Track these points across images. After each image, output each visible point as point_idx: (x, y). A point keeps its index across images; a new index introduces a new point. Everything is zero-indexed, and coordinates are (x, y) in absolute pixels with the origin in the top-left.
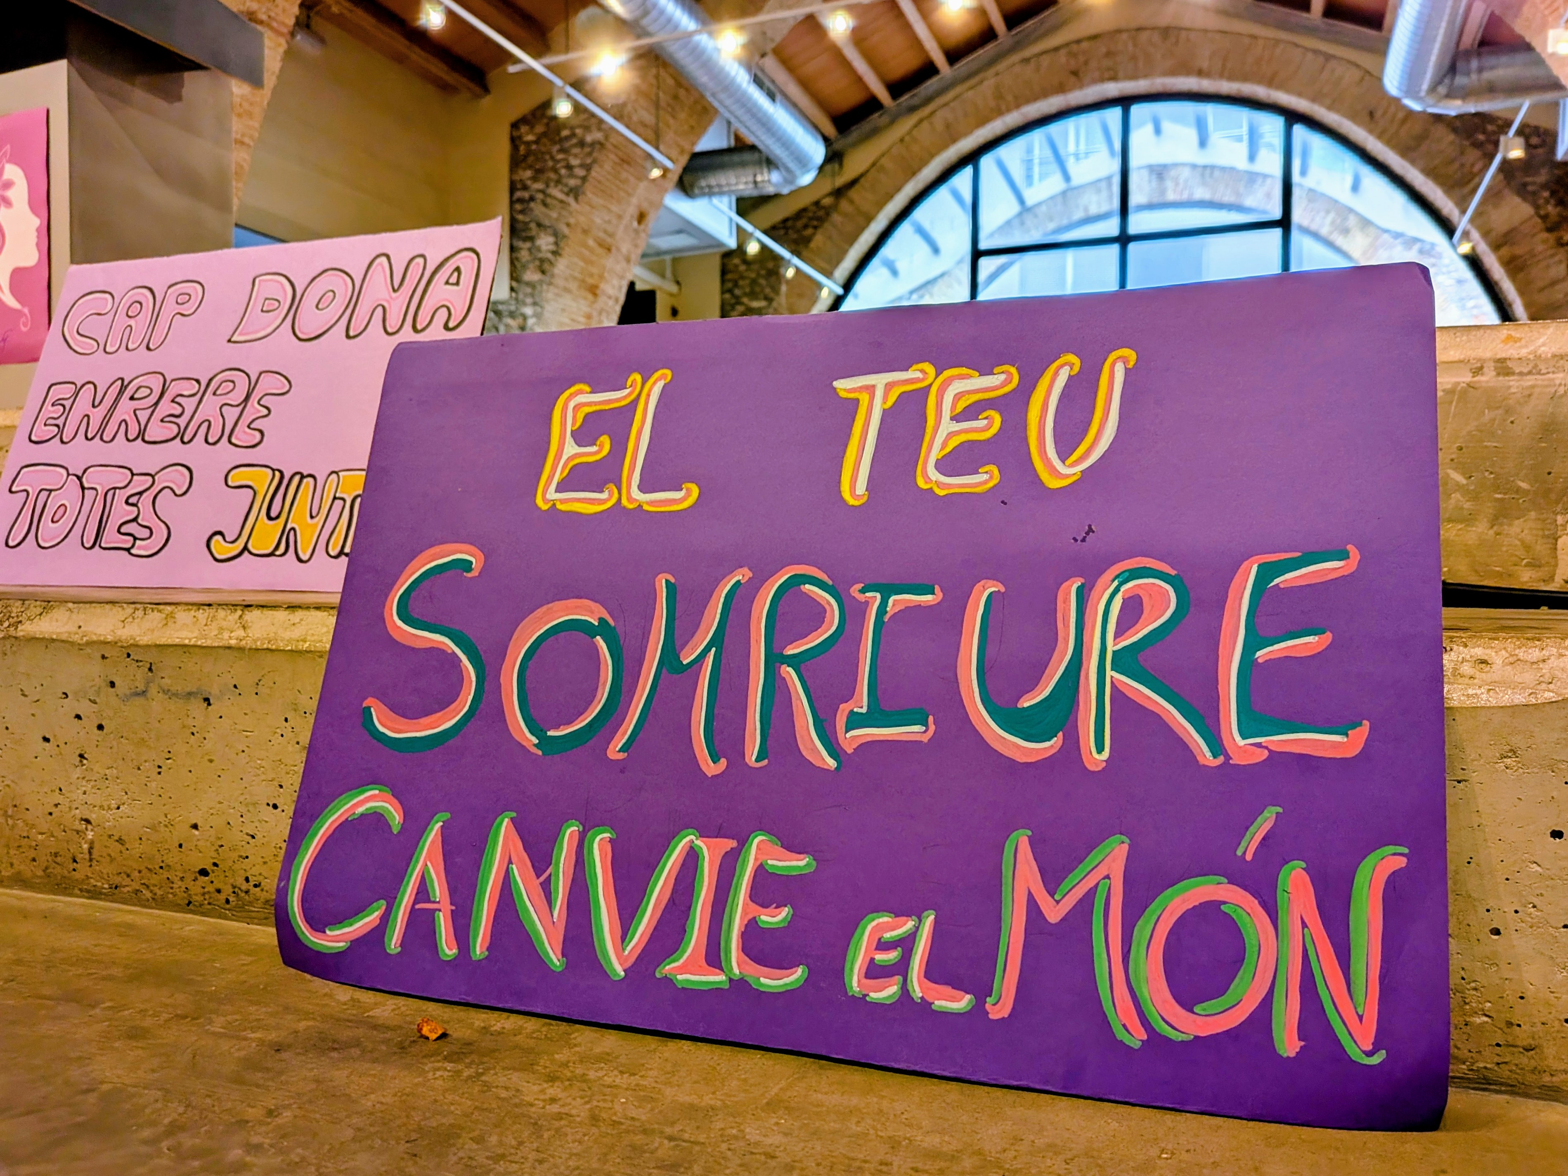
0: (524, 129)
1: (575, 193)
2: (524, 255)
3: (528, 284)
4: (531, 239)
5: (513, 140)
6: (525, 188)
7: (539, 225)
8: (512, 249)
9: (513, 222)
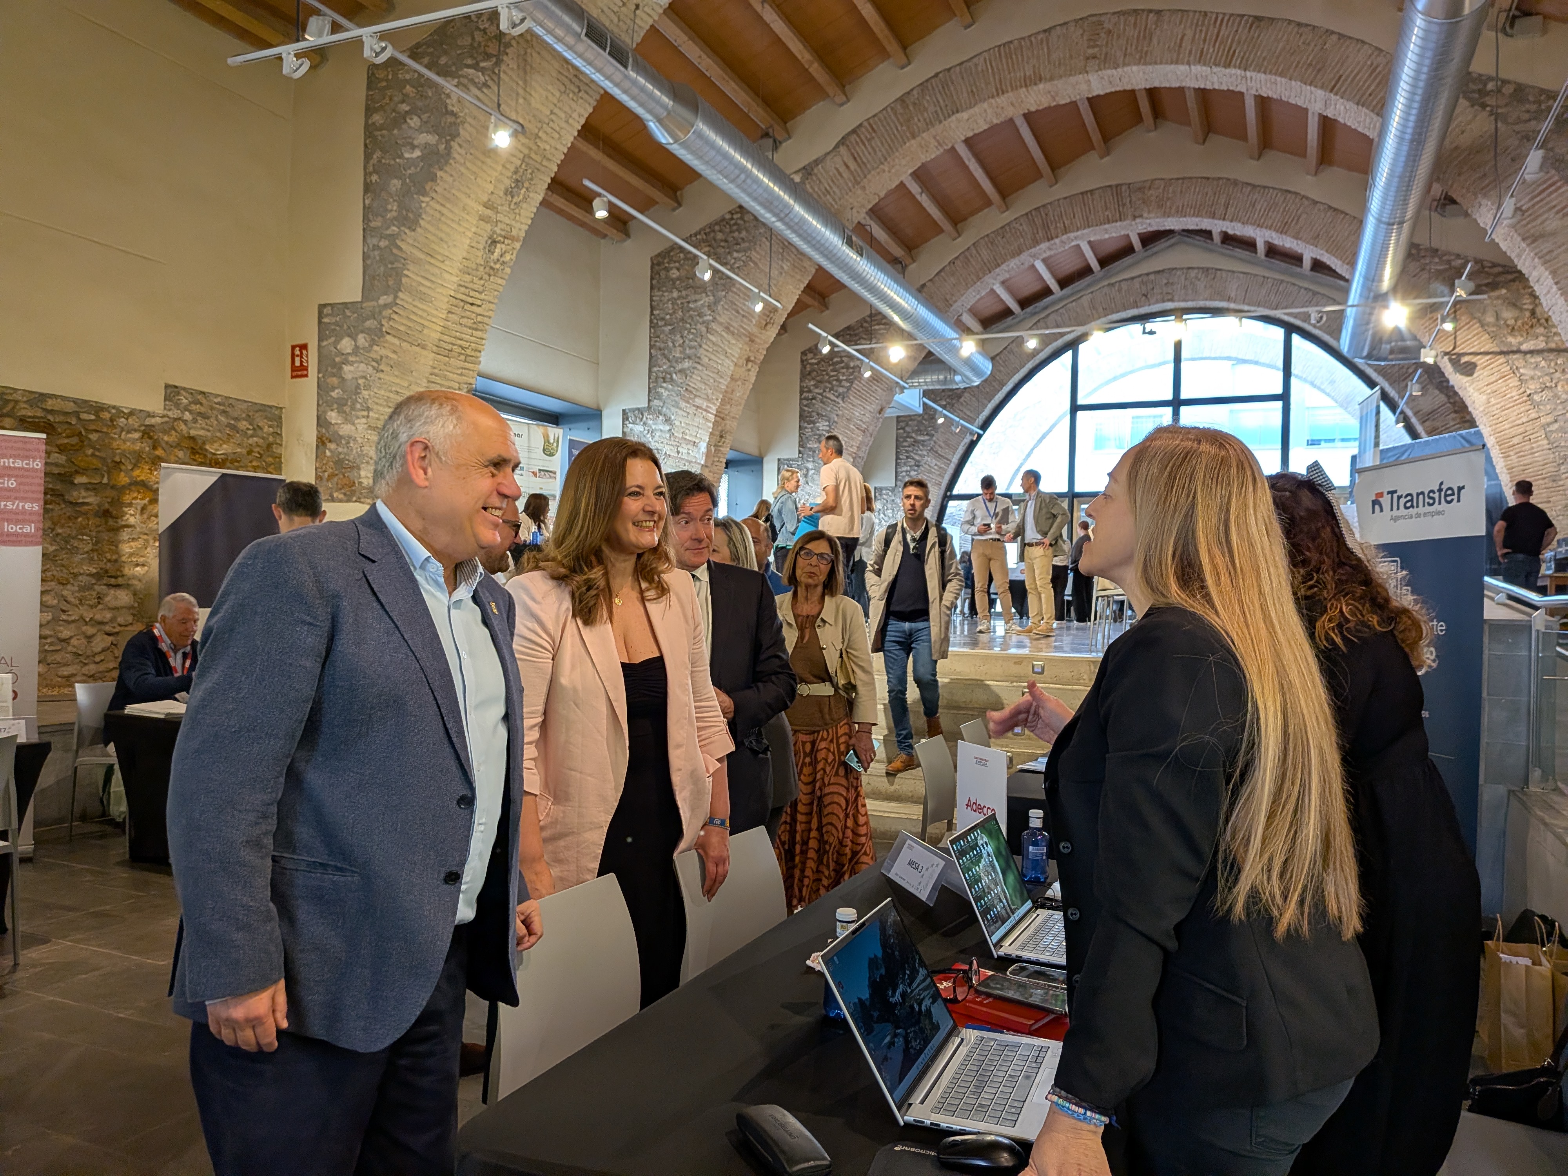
0: (810, 356)
1: (843, 397)
2: (808, 432)
3: (810, 449)
4: (814, 423)
5: (802, 361)
6: (810, 391)
7: (818, 414)
8: (800, 428)
9: (802, 411)
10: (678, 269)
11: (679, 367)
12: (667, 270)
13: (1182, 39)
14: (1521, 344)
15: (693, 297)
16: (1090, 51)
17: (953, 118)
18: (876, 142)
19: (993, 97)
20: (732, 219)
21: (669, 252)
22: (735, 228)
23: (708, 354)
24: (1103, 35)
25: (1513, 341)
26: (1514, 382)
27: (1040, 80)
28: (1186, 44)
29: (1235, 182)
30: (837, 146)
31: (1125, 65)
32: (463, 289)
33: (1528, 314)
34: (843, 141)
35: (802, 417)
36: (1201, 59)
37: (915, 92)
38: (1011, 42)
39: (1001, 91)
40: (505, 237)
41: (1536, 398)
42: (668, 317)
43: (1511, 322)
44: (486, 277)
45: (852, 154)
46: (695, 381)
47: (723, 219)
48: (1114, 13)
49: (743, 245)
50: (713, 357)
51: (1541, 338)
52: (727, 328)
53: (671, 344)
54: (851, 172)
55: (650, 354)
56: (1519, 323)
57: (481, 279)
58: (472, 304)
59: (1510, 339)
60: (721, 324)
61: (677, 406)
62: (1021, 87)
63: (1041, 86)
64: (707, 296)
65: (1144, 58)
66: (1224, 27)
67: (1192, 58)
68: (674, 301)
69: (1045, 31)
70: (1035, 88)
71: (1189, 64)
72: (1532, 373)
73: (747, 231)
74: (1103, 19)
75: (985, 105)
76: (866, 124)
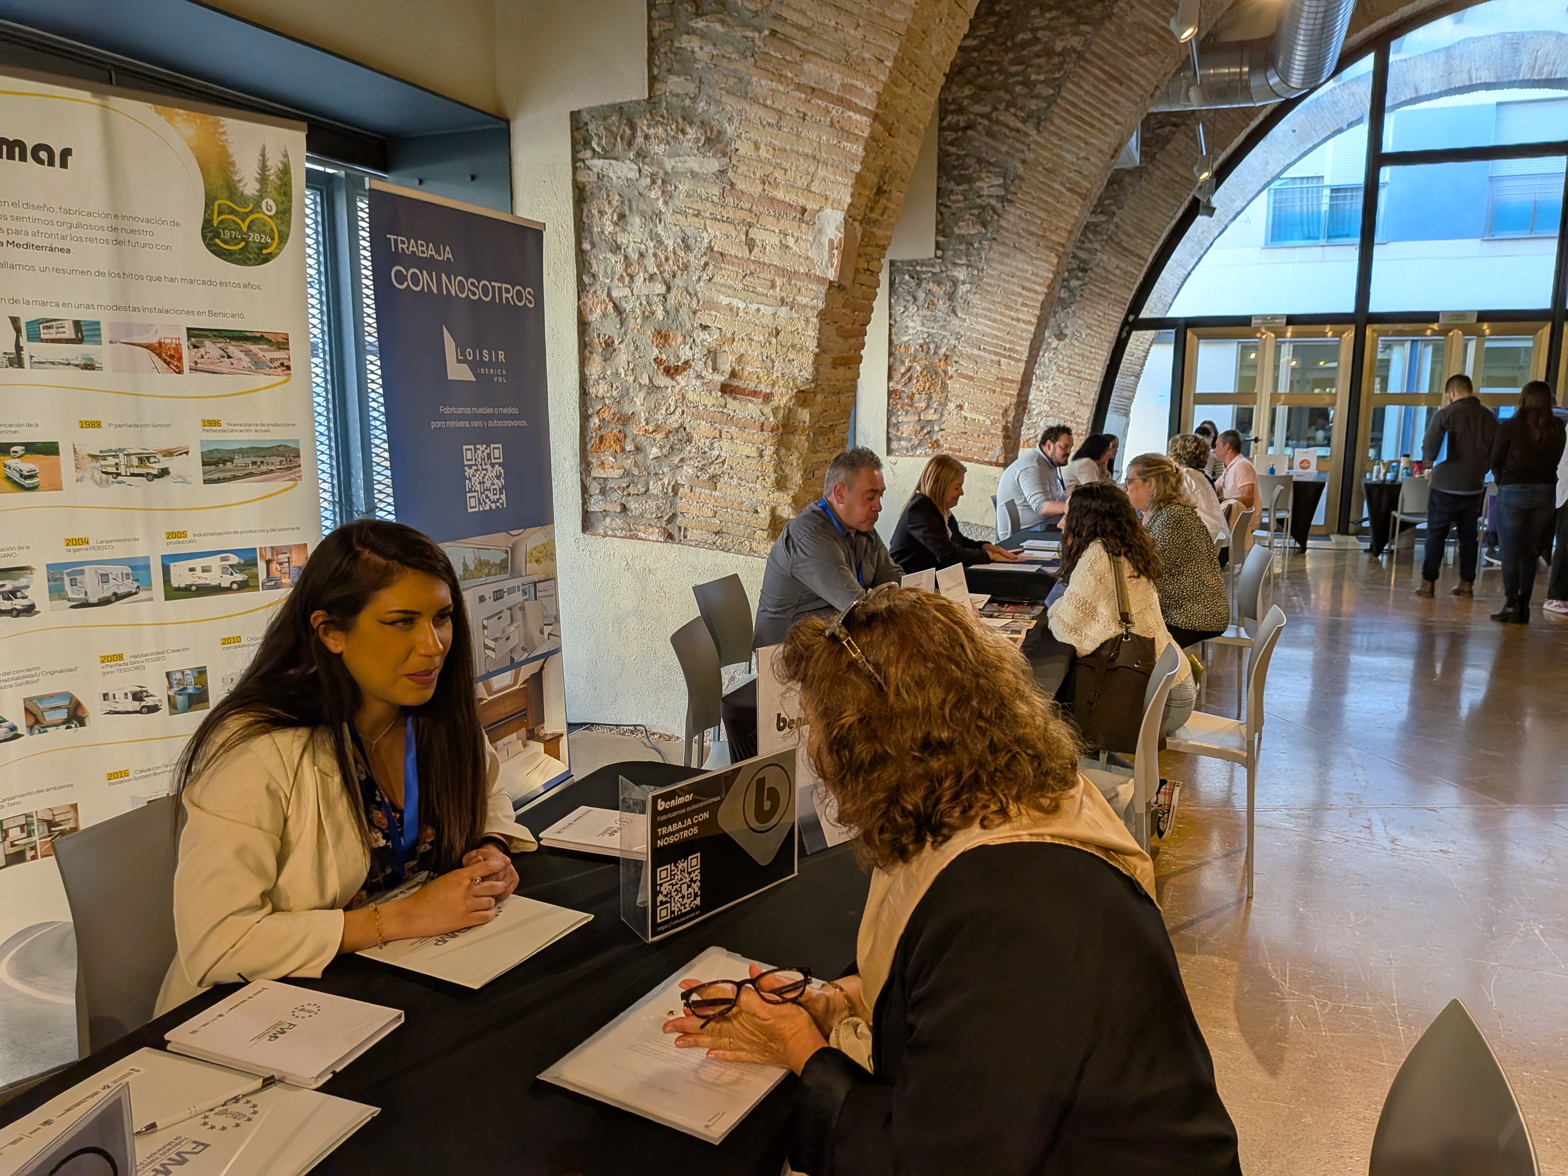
1: (1038, 120)
2: (957, 200)
3: (961, 238)
4: (969, 180)
7: (980, 161)
8: (940, 192)
9: (943, 155)
35: (943, 169)
61: (742, 91)
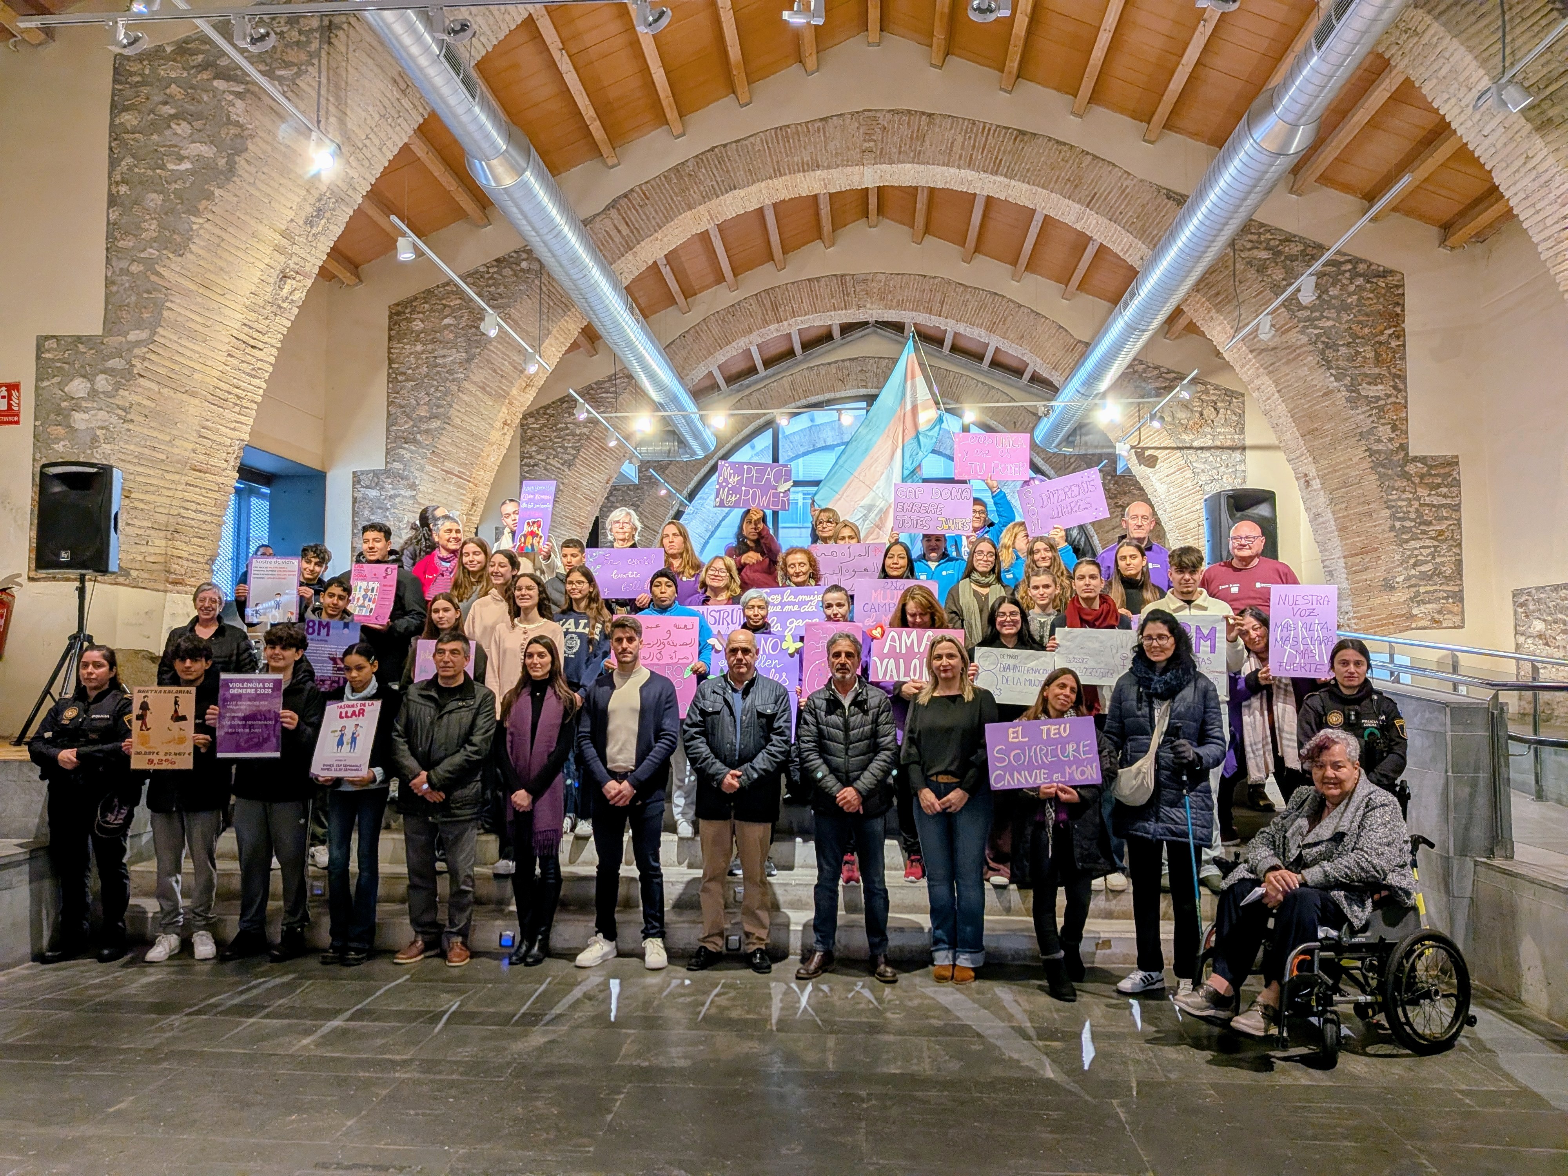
10: (422, 321)
11: (424, 427)
12: (409, 321)
13: (952, 143)
14: (1192, 441)
15: (441, 352)
16: (867, 145)
17: (731, 194)
18: (650, 209)
19: (771, 178)
20: (488, 273)
21: (412, 301)
22: (491, 282)
23: (460, 415)
24: (878, 131)
25: (1187, 438)
26: (1189, 474)
27: (818, 167)
28: (957, 148)
29: (949, 282)
30: (607, 208)
31: (899, 162)
32: (246, 329)
33: (1197, 415)
34: (614, 204)
36: (970, 164)
37: (689, 163)
38: (788, 126)
39: (778, 172)
40: (297, 273)
41: (1206, 488)
42: (410, 371)
43: (1184, 422)
44: (271, 316)
45: (624, 218)
46: (444, 443)
47: (476, 272)
48: (889, 111)
49: (500, 301)
50: (466, 418)
51: (1209, 436)
52: (484, 389)
53: (413, 402)
54: (623, 237)
55: (388, 412)
56: (1191, 423)
57: (267, 318)
58: (253, 347)
59: (1184, 436)
60: (475, 383)
61: (422, 469)
62: (799, 171)
63: (819, 172)
64: (458, 352)
65: (918, 158)
66: (990, 137)
67: (962, 162)
68: (418, 355)
69: (822, 120)
70: (812, 173)
71: (959, 167)
72: (1202, 466)
73: (506, 287)
74: (878, 115)
75: (763, 184)
76: (637, 189)
